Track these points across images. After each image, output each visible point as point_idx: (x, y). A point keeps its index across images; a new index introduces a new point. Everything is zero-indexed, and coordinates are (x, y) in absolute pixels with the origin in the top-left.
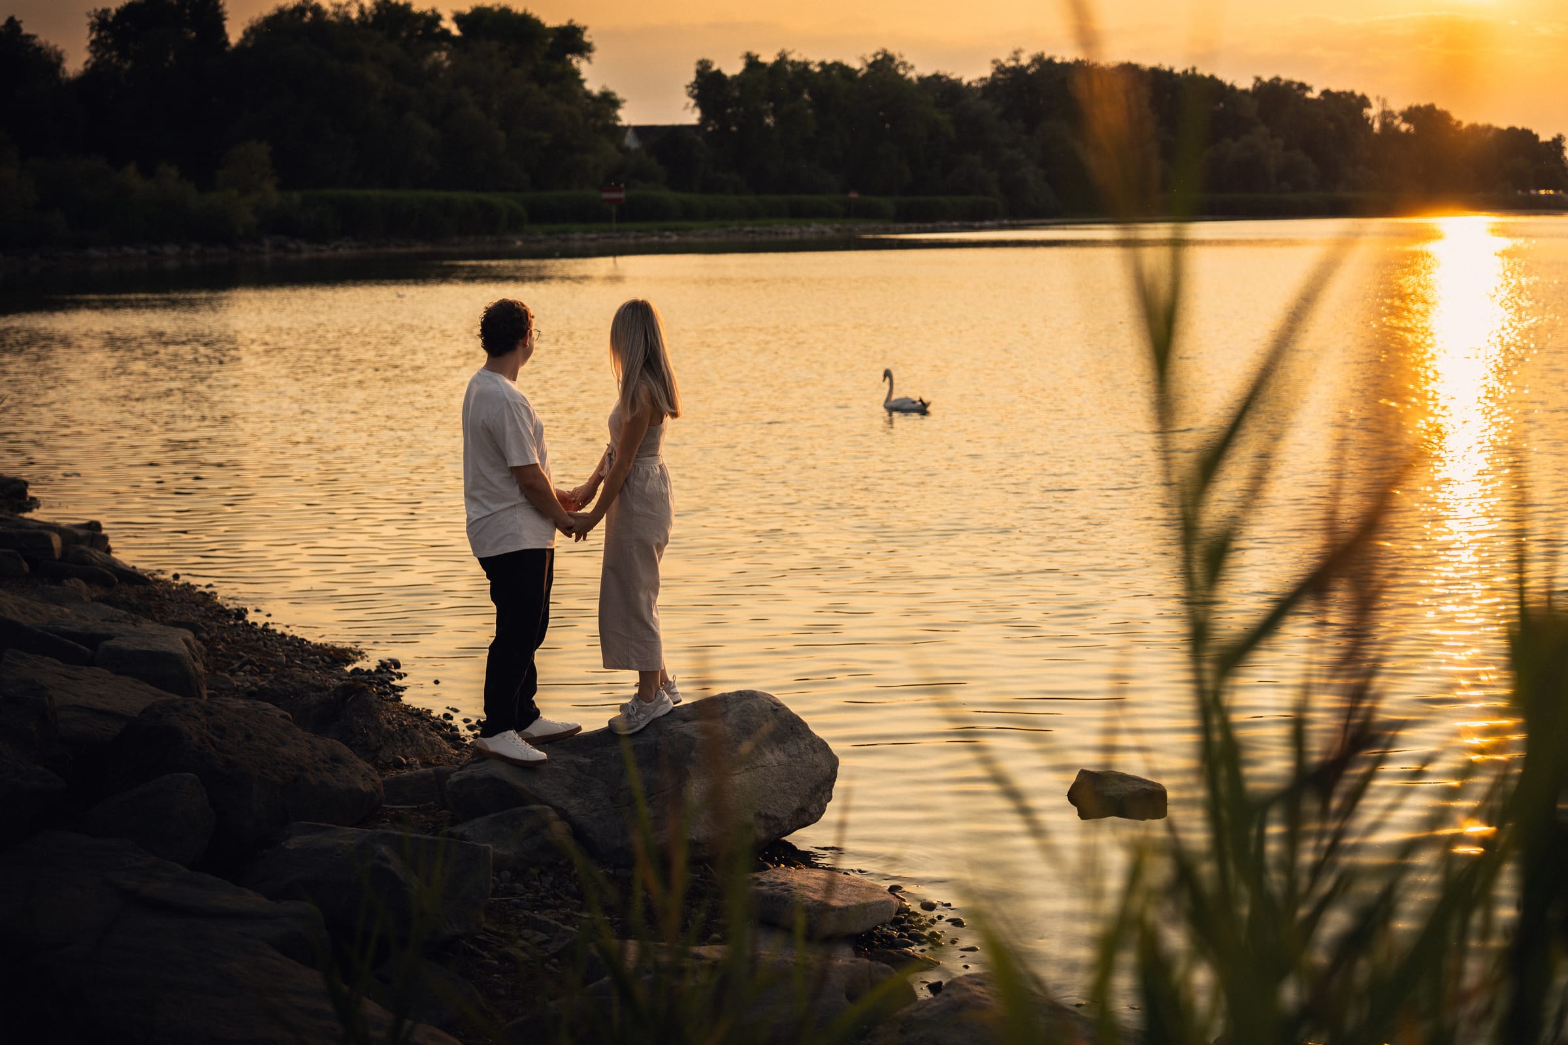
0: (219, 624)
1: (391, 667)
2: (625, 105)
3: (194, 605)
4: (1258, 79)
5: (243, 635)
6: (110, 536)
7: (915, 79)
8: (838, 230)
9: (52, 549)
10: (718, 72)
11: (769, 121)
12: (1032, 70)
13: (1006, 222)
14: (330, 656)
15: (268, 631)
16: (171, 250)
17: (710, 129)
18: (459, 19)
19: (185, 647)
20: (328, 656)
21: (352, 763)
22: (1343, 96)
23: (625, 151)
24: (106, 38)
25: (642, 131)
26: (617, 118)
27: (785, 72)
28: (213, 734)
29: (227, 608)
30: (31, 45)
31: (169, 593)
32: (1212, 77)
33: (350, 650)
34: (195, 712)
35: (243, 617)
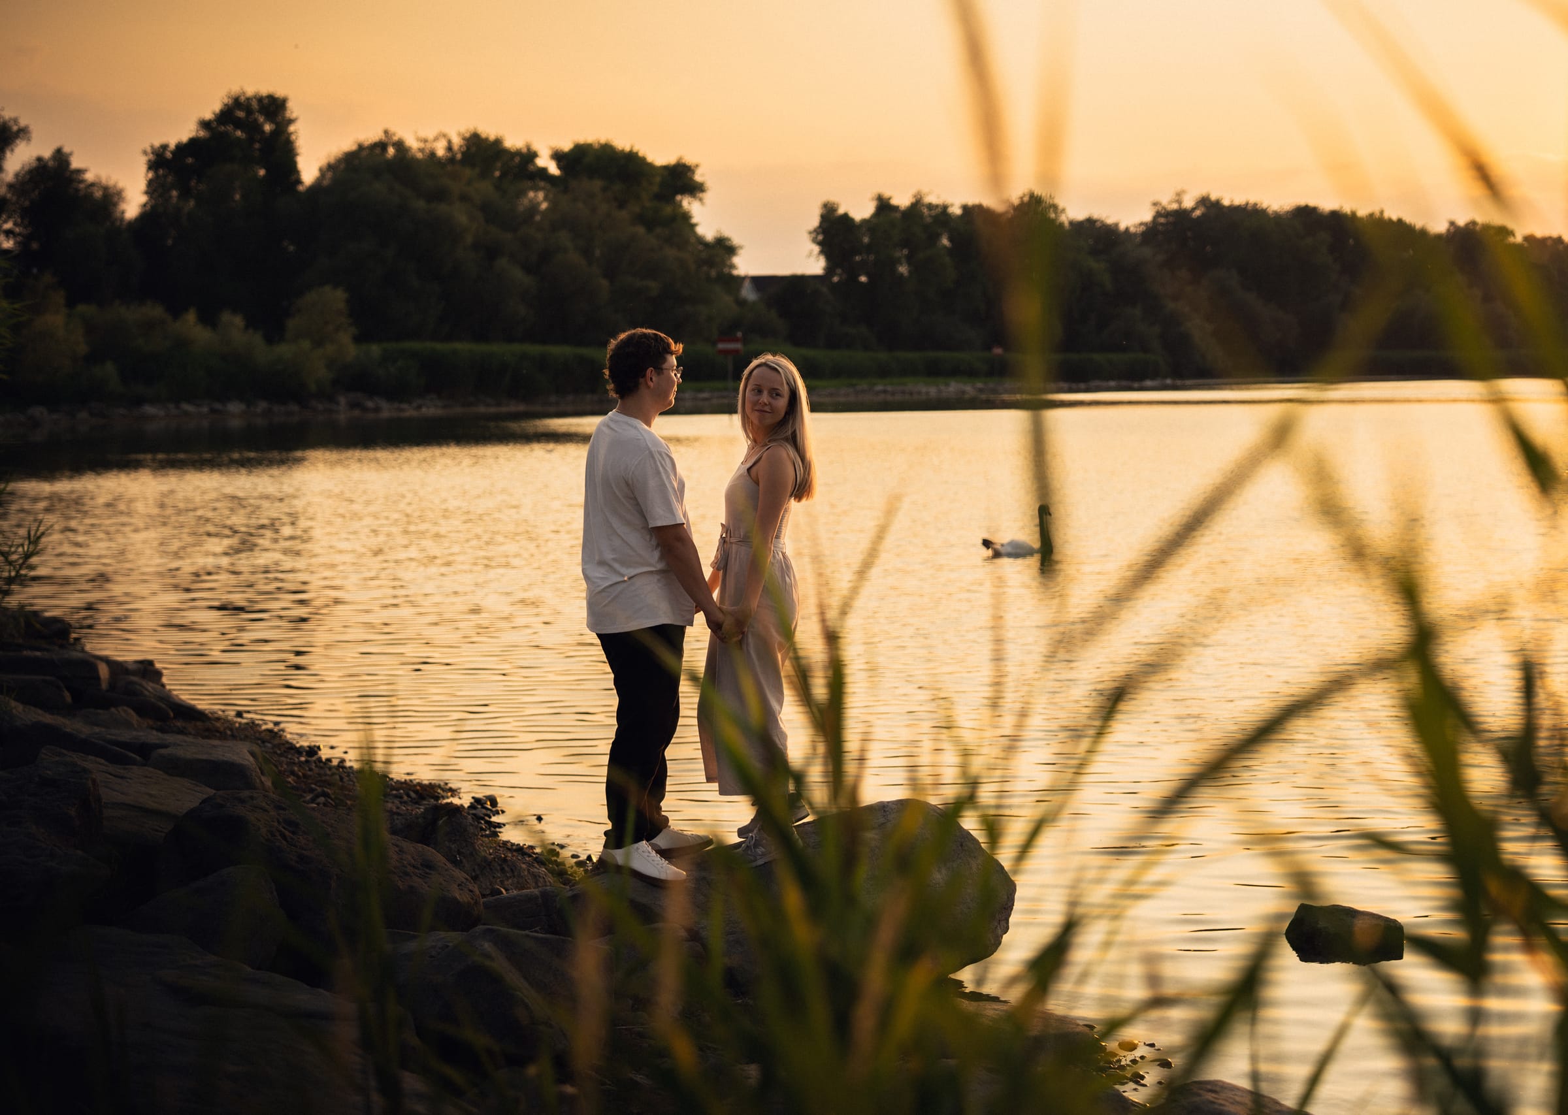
0: (288, 760)
1: (486, 803)
2: (741, 252)
3: (259, 742)
4: (1452, 223)
5: (316, 770)
6: (164, 671)
7: (1066, 224)
8: (981, 391)
9: (98, 678)
10: (846, 216)
11: (903, 269)
12: (1198, 213)
13: (1169, 381)
14: (416, 792)
15: (344, 767)
16: (235, 407)
17: (836, 279)
18: (558, 156)
19: (251, 759)
20: (414, 791)
21: (446, 870)
22: (1549, 243)
23: (742, 303)
24: (165, 176)
25: (760, 282)
26: (733, 266)
27: (921, 216)
28: (284, 828)
29: (298, 745)
30: (83, 181)
31: (231, 730)
32: (1400, 221)
33: (439, 786)
34: (264, 804)
35: (316, 753)
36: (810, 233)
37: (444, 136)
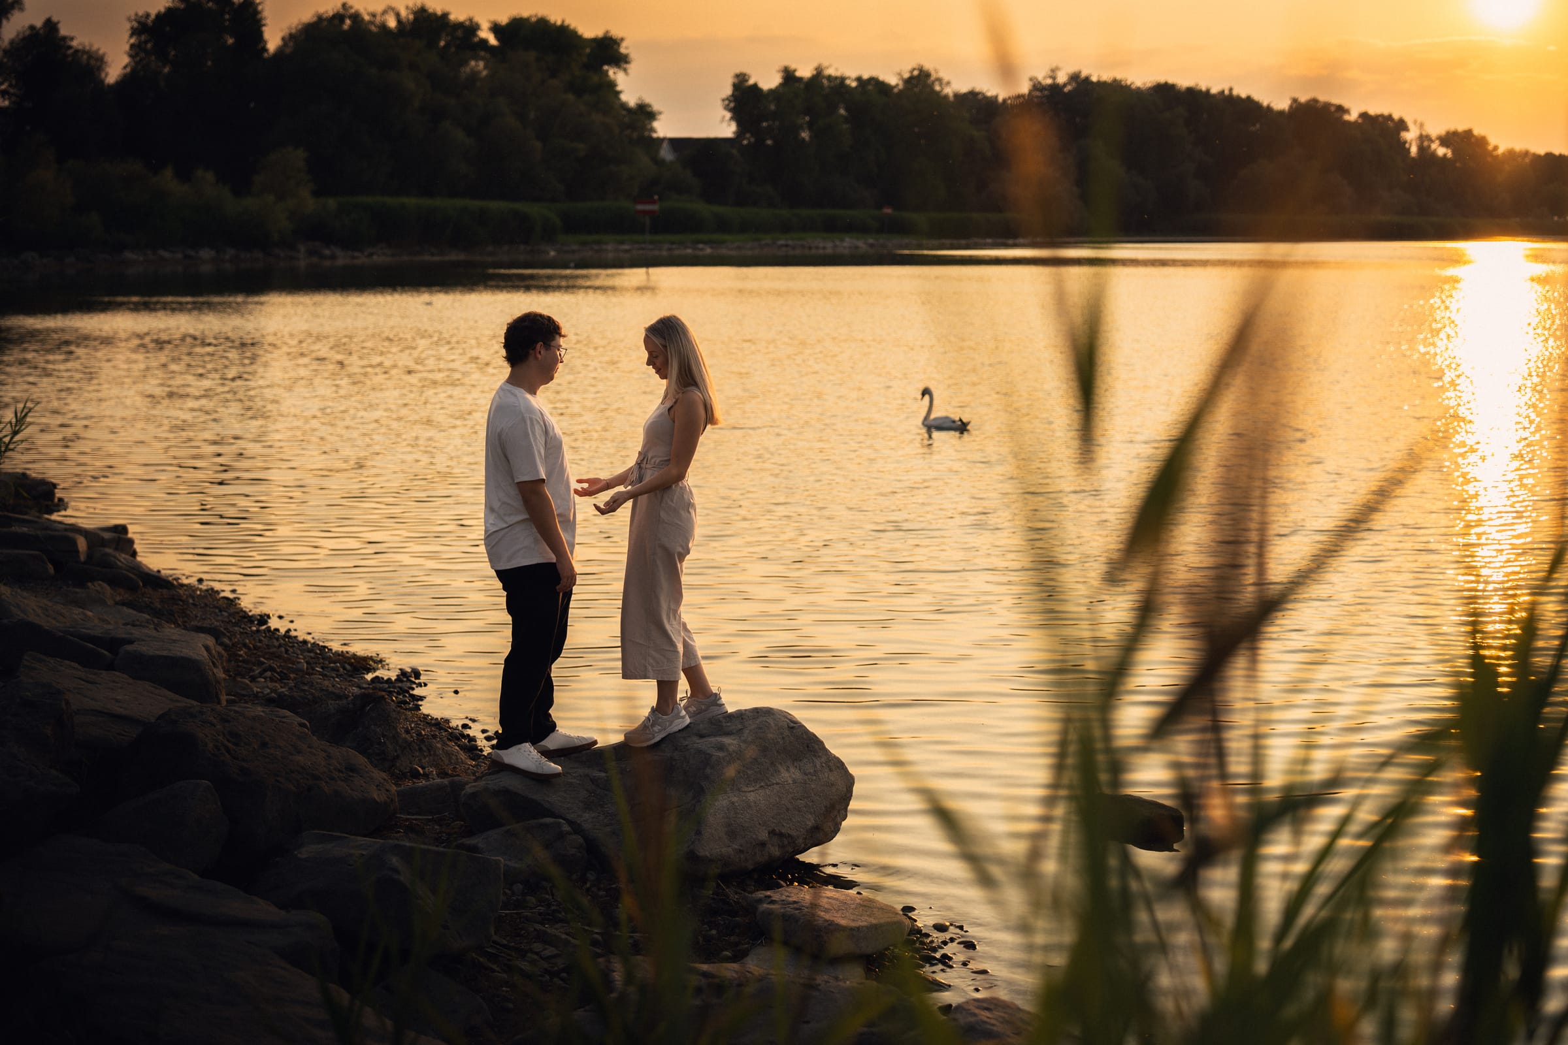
0: (241, 630)
1: (411, 677)
2: (661, 117)
3: (217, 611)
4: (1295, 100)
5: (265, 641)
6: (135, 539)
7: (951, 95)
8: (872, 246)
9: (77, 552)
10: (755, 86)
11: (805, 135)
12: (1068, 88)
13: (1039, 239)
14: (351, 664)
15: (290, 637)
16: (206, 254)
17: (746, 143)
18: (496, 29)
19: (205, 654)
20: (349, 664)
21: (367, 772)
22: (1381, 119)
23: (660, 163)
24: (146, 42)
25: (678, 144)
26: (653, 130)
27: (822, 86)
28: (228, 740)
29: (250, 614)
30: (70, 47)
31: (193, 598)
32: (1249, 98)
33: (371, 658)
34: (211, 718)
35: (266, 622)
36: (723, 100)
37: (392, 9)
